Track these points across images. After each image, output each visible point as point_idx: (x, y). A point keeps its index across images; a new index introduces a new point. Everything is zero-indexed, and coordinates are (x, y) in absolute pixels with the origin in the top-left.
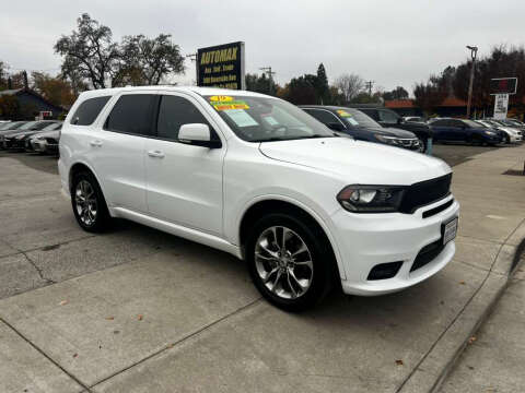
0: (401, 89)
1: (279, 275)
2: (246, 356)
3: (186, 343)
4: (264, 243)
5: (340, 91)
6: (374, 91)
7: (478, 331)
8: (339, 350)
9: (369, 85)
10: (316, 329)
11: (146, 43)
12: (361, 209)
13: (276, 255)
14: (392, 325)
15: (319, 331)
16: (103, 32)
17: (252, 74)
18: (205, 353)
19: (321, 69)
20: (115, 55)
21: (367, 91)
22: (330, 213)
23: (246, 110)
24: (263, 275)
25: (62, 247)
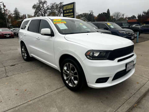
0: (134, 16)
1: (69, 79)
2: (52, 106)
3: (35, 100)
4: (65, 68)
5: (114, 17)
6: (125, 17)
7: (138, 102)
8: (85, 106)
9: (123, 15)
10: (79, 98)
11: (57, 5)
12: (94, 59)
13: (68, 72)
14: (107, 98)
15: (80, 98)
16: (45, 2)
17: (87, 13)
18: (40, 104)
19: (108, 11)
20: (48, 9)
21: (123, 17)
22: (83, 60)
23: (65, 24)
24: (65, 78)
25: (16, 65)
